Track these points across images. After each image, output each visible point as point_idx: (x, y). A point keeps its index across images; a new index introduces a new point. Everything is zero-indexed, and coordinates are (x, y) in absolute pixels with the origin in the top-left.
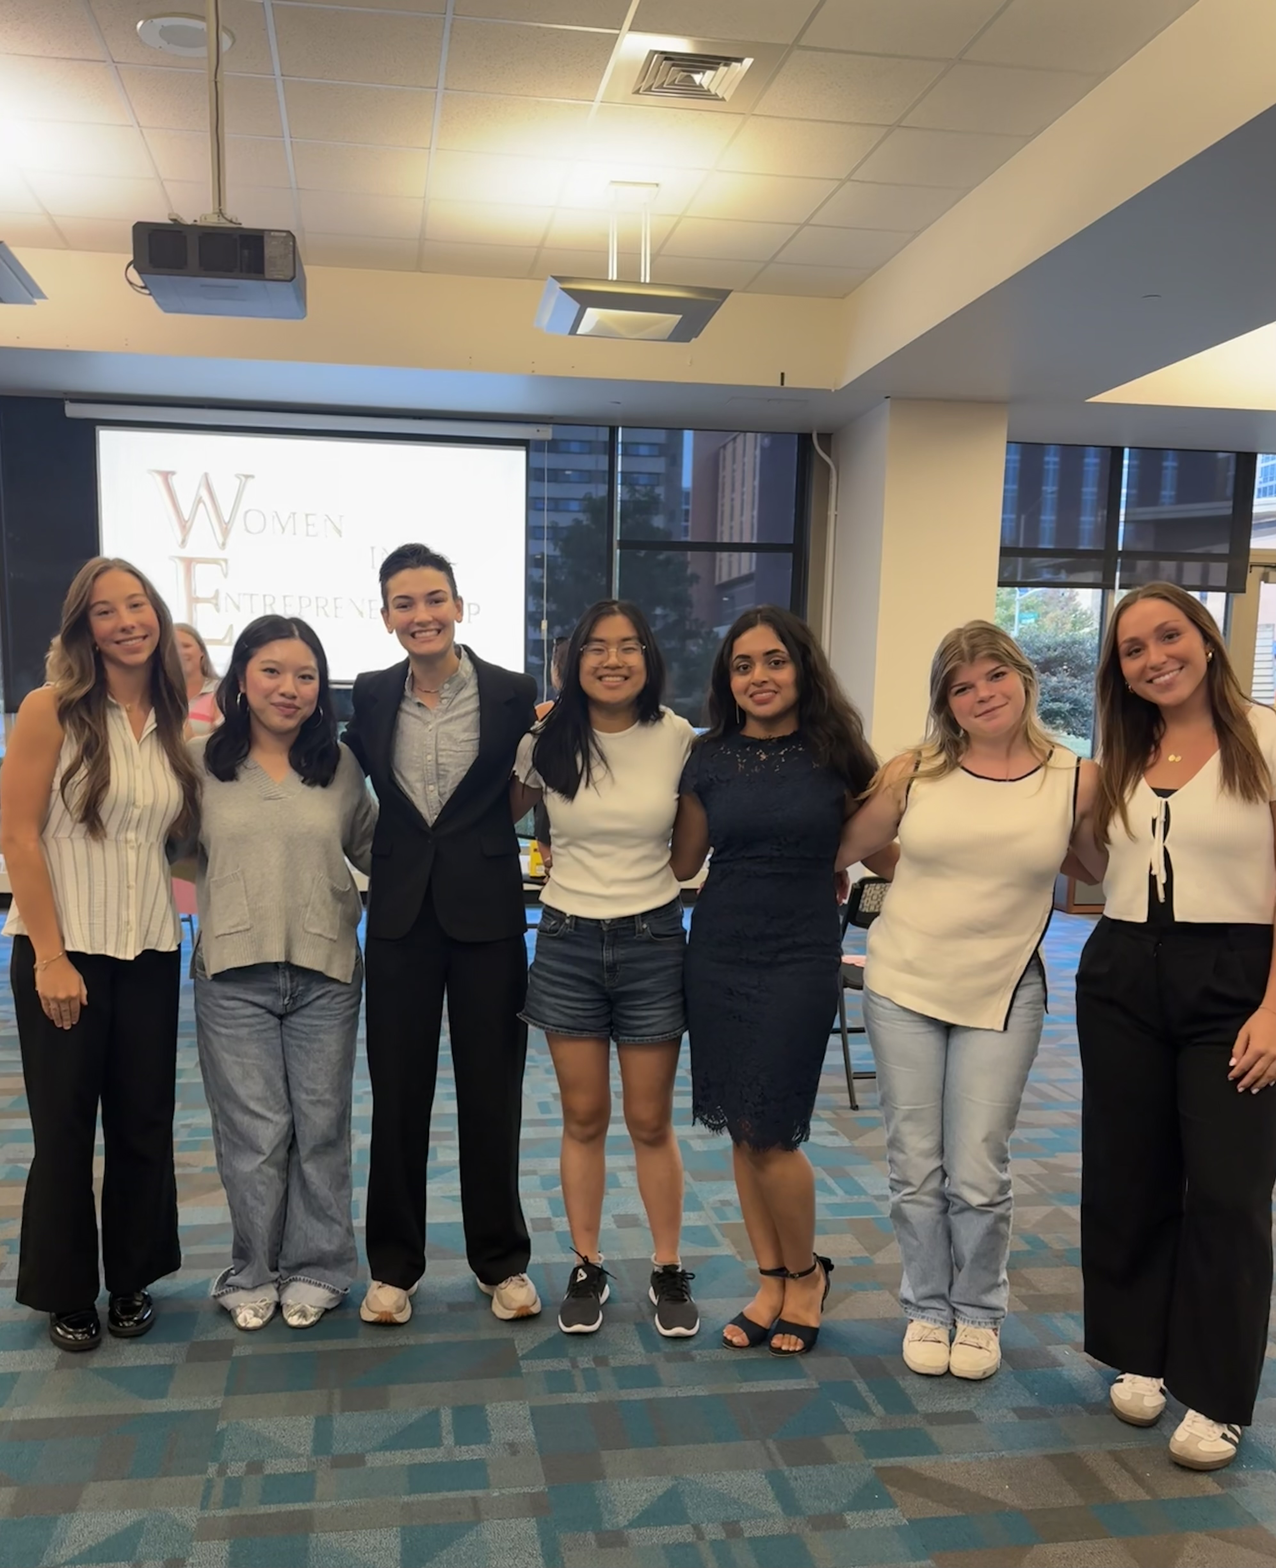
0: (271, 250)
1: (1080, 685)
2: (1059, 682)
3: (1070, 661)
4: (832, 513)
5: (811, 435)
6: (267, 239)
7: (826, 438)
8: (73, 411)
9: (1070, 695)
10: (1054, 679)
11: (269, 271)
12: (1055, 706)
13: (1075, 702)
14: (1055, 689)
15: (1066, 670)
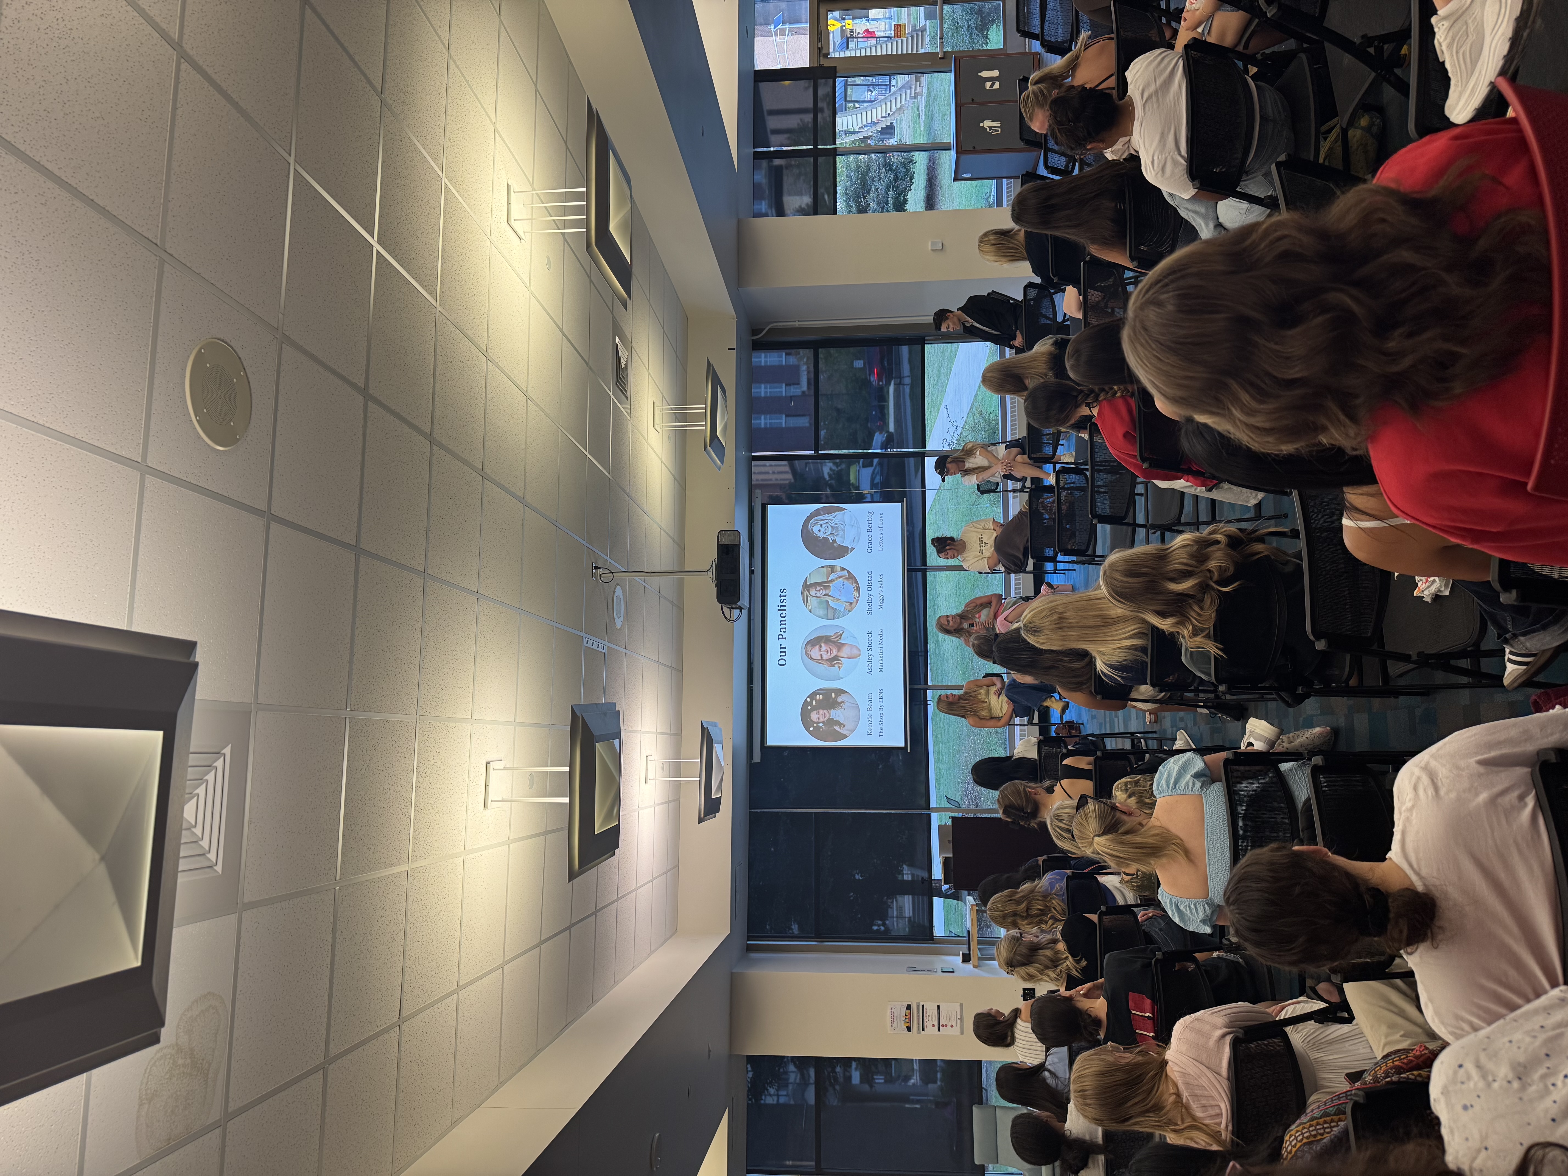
0: (726, 541)
1: (875, 186)
2: (874, 201)
3: (858, 197)
4: (797, 324)
5: (753, 340)
6: (722, 543)
7: (754, 332)
8: (757, 758)
9: (883, 192)
10: (872, 205)
11: (735, 542)
12: (891, 201)
13: (888, 189)
14: (879, 203)
15: (865, 198)
